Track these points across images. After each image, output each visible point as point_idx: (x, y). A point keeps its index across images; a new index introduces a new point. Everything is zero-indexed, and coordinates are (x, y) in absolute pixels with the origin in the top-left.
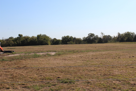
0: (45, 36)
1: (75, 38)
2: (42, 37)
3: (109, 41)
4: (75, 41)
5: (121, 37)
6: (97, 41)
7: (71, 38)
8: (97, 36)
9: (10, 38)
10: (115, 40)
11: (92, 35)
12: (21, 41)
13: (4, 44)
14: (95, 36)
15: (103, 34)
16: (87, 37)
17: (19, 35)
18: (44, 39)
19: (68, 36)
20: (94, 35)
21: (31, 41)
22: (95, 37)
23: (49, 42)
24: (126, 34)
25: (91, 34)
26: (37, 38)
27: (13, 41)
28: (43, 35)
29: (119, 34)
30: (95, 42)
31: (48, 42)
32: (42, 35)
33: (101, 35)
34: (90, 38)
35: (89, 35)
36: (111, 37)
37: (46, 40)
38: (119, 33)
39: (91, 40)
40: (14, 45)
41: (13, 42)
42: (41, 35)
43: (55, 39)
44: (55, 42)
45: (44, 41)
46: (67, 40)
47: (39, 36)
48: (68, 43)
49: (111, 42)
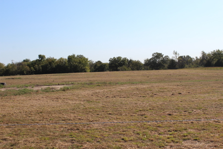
0: (81, 57)
1: (131, 60)
3: (186, 66)
4: (131, 65)
5: (207, 58)
6: (166, 66)
7: (125, 60)
8: (167, 56)
9: (24, 61)
10: (197, 64)
11: (159, 55)
12: (42, 66)
13: (14, 70)
14: (164, 56)
15: (176, 54)
16: (151, 59)
17: (40, 56)
18: (80, 63)
19: (119, 58)
20: (162, 56)
21: (58, 65)
22: (163, 58)
23: (88, 68)
24: (216, 54)
25: (157, 53)
26: (68, 61)
27: (28, 65)
28: (78, 56)
29: (204, 54)
30: (164, 66)
31: (86, 67)
32: (76, 56)
33: (174, 56)
34: (155, 60)
35: (153, 55)
36: (191, 59)
37: (83, 64)
38: (204, 52)
39: (157, 63)
40: (30, 72)
41: (28, 68)
42: (74, 56)
43: (99, 62)
44: (99, 67)
45: (80, 65)
46: (117, 64)
47: (71, 58)
48: (119, 68)
49: (190, 67)
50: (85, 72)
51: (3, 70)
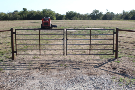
1: (78, 14)
2: (47, 12)
3: (113, 18)
4: (79, 17)
5: (126, 14)
7: (75, 13)
9: (15, 11)
11: (96, 11)
12: (27, 15)
13: (11, 17)
14: (100, 12)
15: (108, 11)
16: (91, 14)
17: (24, 9)
18: (50, 14)
21: (37, 15)
24: (132, 12)
26: (43, 13)
27: (19, 14)
29: (124, 12)
30: (100, 18)
31: (54, 17)
34: (94, 14)
35: (93, 11)
37: (52, 15)
42: (46, 9)
46: (71, 16)
47: (44, 11)
50: (53, 19)
51: (4, 16)
